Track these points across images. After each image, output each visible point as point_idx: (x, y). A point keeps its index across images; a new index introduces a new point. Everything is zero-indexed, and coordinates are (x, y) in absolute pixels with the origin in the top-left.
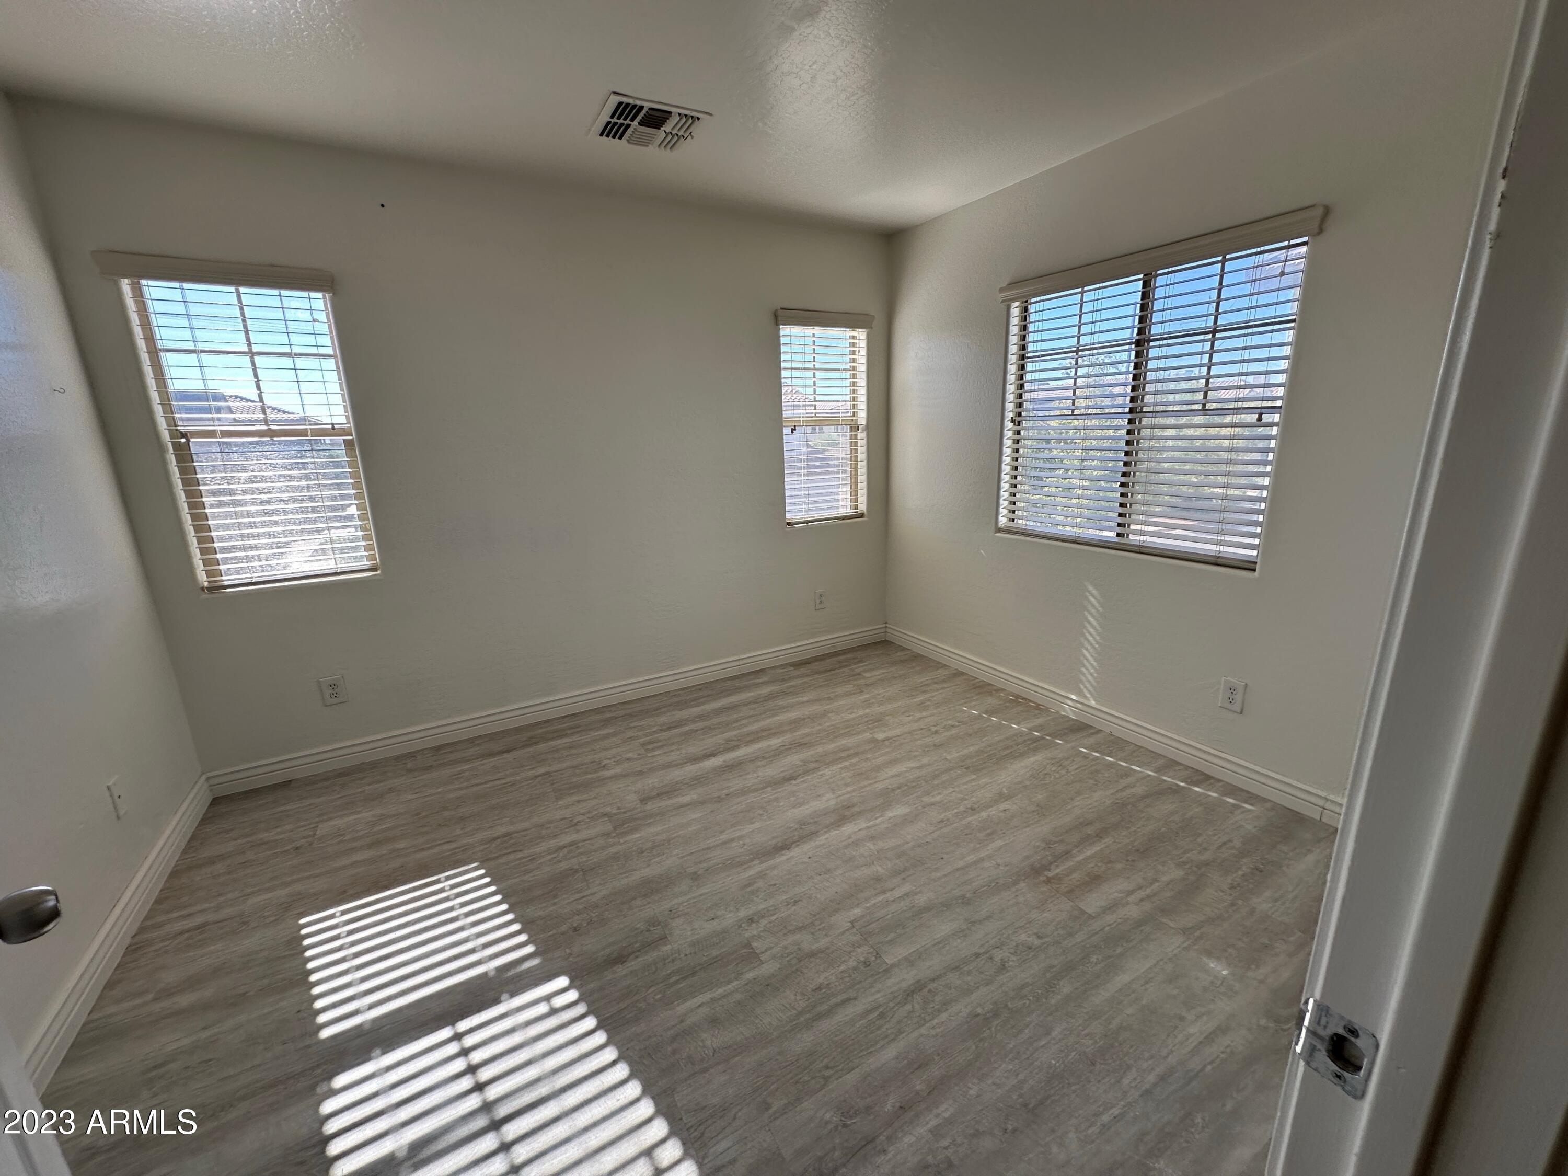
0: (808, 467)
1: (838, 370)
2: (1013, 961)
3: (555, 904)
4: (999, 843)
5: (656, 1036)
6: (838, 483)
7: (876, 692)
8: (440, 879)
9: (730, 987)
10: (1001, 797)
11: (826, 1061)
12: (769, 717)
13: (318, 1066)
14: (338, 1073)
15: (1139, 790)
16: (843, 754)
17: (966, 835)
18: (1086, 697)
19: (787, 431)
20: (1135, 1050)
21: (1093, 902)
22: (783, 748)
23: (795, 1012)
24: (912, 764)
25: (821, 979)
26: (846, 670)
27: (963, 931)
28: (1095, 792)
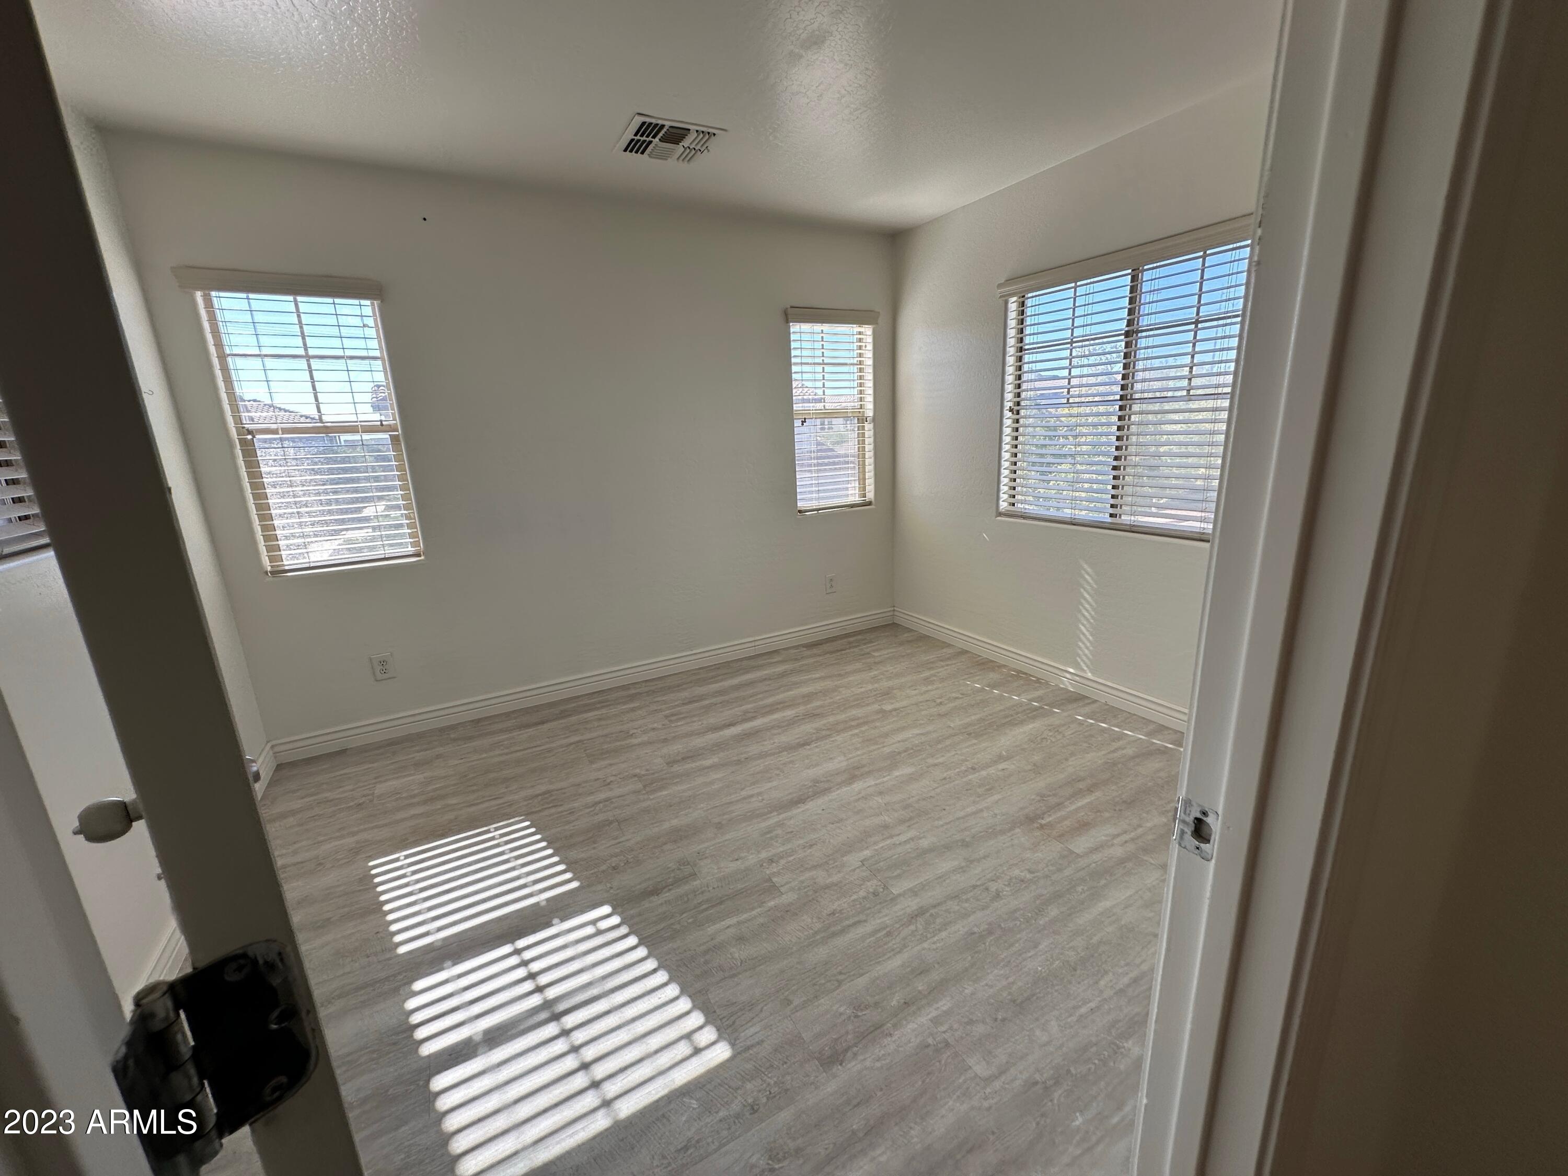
0: (818, 465)
1: (846, 364)
2: (1007, 891)
3: (594, 848)
4: (997, 797)
5: (690, 950)
6: (847, 479)
7: (885, 669)
8: (489, 830)
9: (754, 913)
10: (1000, 758)
11: (840, 968)
12: (784, 692)
13: (399, 973)
14: (417, 980)
15: (1130, 751)
16: (853, 723)
17: (967, 790)
18: (1083, 670)
19: (797, 423)
20: (1113, 959)
21: (1081, 844)
22: (796, 718)
23: (811, 931)
24: (916, 731)
25: (835, 906)
26: (856, 650)
27: (962, 868)
28: (1088, 753)
